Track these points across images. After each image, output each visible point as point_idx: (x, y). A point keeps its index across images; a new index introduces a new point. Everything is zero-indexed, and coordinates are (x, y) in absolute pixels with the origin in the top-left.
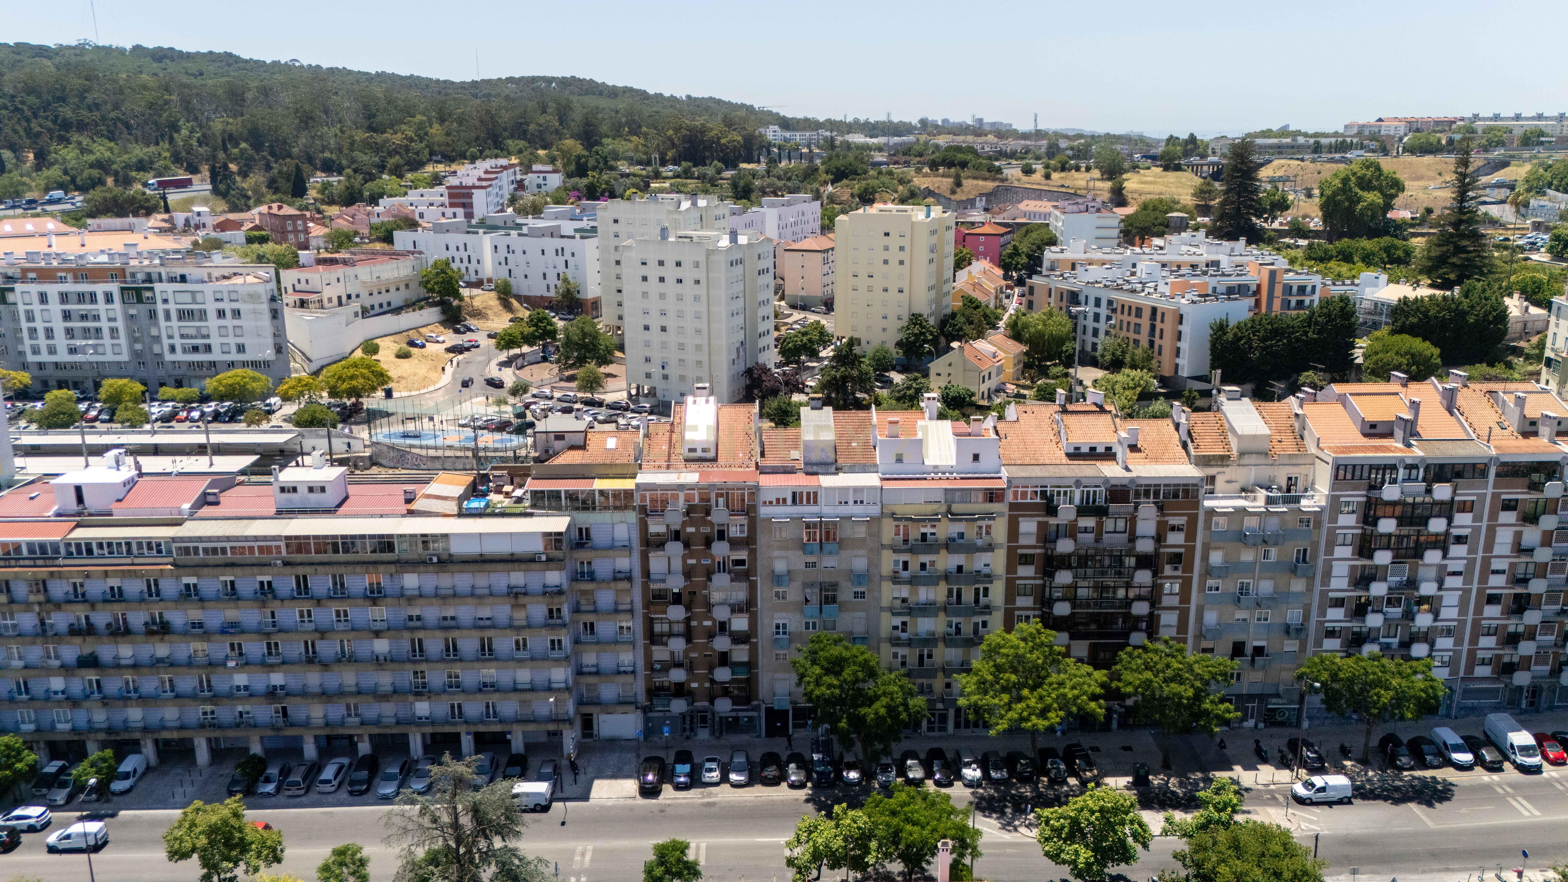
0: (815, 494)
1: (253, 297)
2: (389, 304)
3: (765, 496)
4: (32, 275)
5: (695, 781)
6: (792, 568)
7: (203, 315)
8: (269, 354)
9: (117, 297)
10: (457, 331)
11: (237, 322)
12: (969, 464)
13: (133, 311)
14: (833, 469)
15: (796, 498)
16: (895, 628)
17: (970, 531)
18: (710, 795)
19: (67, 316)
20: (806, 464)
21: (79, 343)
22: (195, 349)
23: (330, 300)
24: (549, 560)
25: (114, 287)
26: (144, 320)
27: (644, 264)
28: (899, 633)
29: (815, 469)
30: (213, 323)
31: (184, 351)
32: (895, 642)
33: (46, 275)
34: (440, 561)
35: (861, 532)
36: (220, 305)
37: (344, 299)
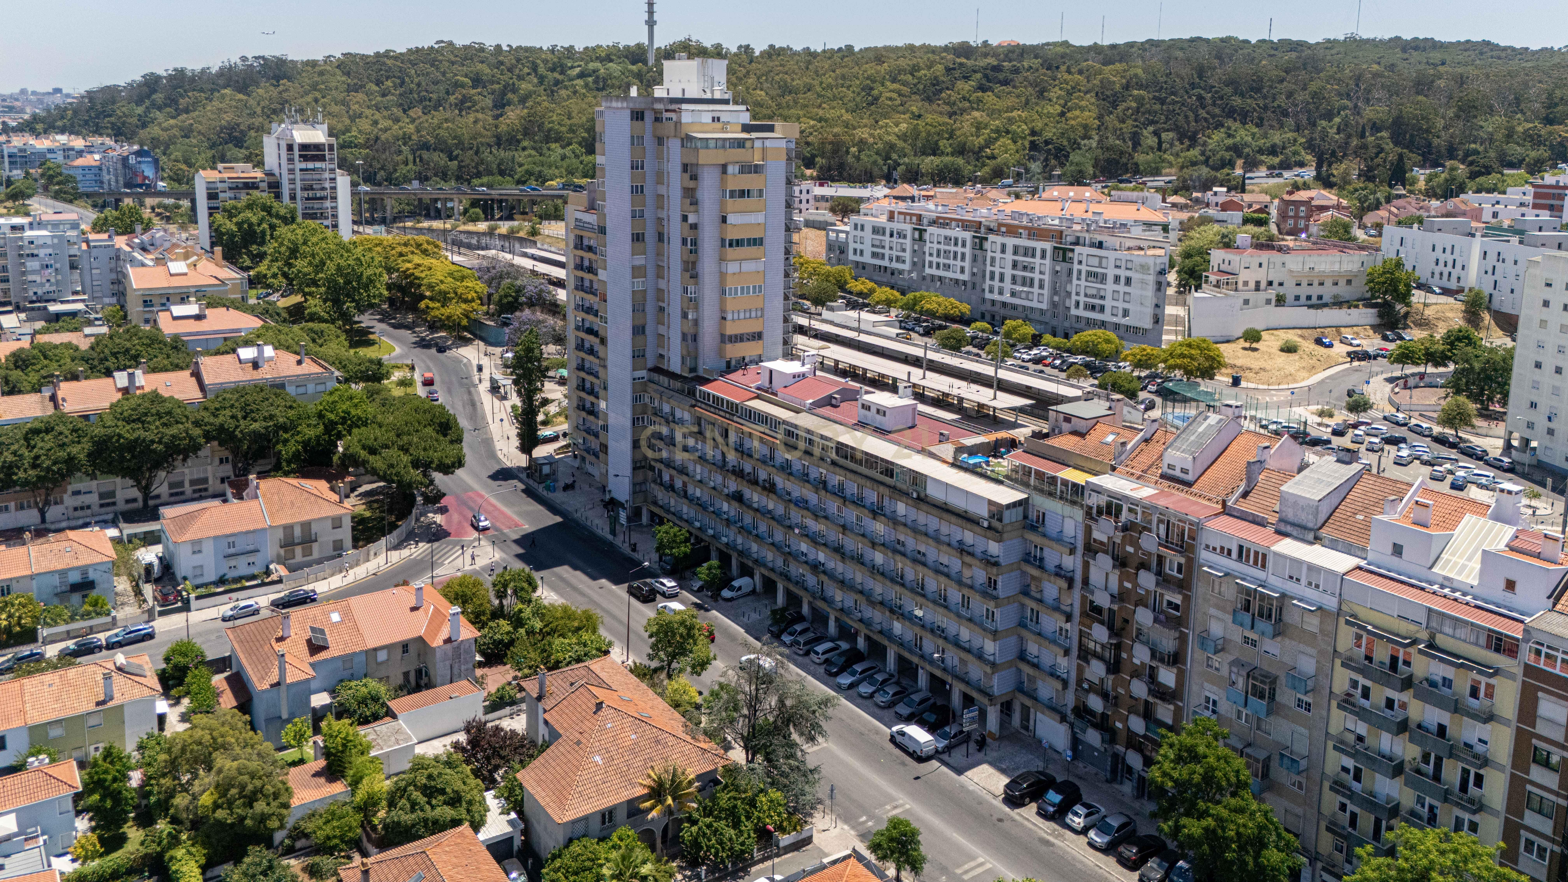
0: (1264, 556)
1: (1144, 268)
2: (1320, 297)
3: (1205, 538)
4: (1003, 229)
5: (1058, 815)
6: (1228, 637)
7: (1103, 278)
8: (1147, 323)
9: (1049, 254)
10: (1385, 338)
11: (1127, 289)
12: (1498, 592)
13: (1058, 268)
14: (1310, 536)
15: (1243, 553)
16: (1345, 770)
17: (1462, 683)
18: (1059, 836)
19: (1015, 265)
20: (1281, 520)
21: (1019, 288)
22: (1093, 308)
23: (1246, 283)
24: (990, 528)
25: (1048, 246)
26: (1064, 277)
27: (1549, 285)
28: (1349, 778)
29: (1289, 529)
30: (1110, 286)
31: (1085, 308)
32: (1338, 786)
33: (1012, 231)
34: (919, 498)
35: (1313, 624)
36: (1118, 272)
37: (1263, 285)
